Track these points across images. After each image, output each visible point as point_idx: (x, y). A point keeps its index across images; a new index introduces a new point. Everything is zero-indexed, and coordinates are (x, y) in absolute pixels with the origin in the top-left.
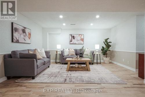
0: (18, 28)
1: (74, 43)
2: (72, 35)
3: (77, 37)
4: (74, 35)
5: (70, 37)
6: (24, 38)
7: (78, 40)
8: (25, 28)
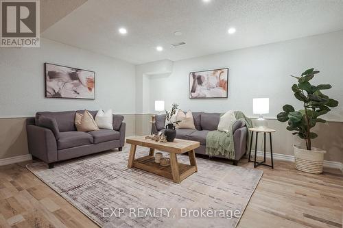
0: (57, 71)
1: (201, 95)
2: (197, 74)
3: (208, 78)
4: (201, 74)
5: (192, 80)
6: (75, 88)
7: (210, 87)
8: (77, 70)
